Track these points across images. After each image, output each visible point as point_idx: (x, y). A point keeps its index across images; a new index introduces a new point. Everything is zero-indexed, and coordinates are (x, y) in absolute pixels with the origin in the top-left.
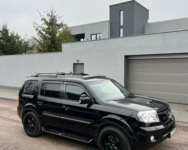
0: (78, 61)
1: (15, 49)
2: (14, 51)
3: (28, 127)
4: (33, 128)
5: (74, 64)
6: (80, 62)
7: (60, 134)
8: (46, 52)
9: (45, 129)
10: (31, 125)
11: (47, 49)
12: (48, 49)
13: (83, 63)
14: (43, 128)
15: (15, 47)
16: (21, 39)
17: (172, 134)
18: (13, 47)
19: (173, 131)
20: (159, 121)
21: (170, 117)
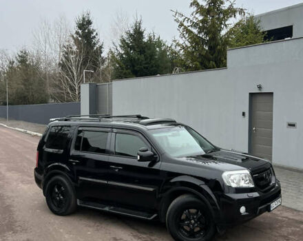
0: (260, 87)
5: (250, 94)
6: (264, 91)
8: (196, 69)
9: (82, 202)
11: (198, 63)
12: (201, 63)
13: (272, 93)
18: (149, 62)
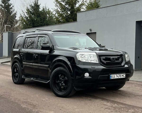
0: (91, 30)
7: (32, 79)
8: (64, 23)
9: (24, 76)
17: (115, 77)
18: (43, 22)
19: (118, 76)
20: (98, 62)
21: (123, 64)
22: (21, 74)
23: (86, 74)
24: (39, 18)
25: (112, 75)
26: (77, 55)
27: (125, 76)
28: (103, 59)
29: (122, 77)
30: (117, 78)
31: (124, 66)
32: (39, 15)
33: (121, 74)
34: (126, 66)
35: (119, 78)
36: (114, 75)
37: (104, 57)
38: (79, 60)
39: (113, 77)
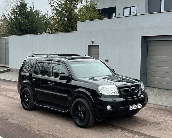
0: (93, 42)
1: (33, 27)
2: (33, 29)
3: (25, 102)
4: (28, 102)
5: (88, 45)
6: (95, 44)
7: (47, 106)
9: (37, 103)
10: (27, 100)
14: (35, 102)
15: (34, 25)
16: (41, 15)
17: (134, 108)
18: (31, 25)
19: (136, 106)
20: (118, 95)
21: (139, 95)
22: (33, 100)
23: (108, 106)
24: (27, 20)
25: (131, 106)
26: (99, 88)
27: (141, 106)
28: (123, 91)
29: (140, 107)
30: (135, 108)
31: (140, 96)
32: (26, 17)
33: (139, 105)
34: (142, 96)
35: (137, 108)
36: (132, 106)
37: (123, 89)
38: (101, 93)
39: (132, 108)
